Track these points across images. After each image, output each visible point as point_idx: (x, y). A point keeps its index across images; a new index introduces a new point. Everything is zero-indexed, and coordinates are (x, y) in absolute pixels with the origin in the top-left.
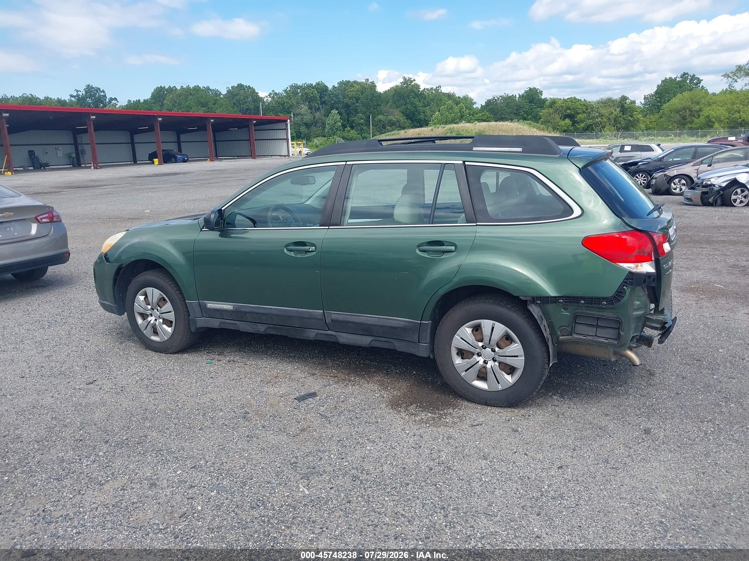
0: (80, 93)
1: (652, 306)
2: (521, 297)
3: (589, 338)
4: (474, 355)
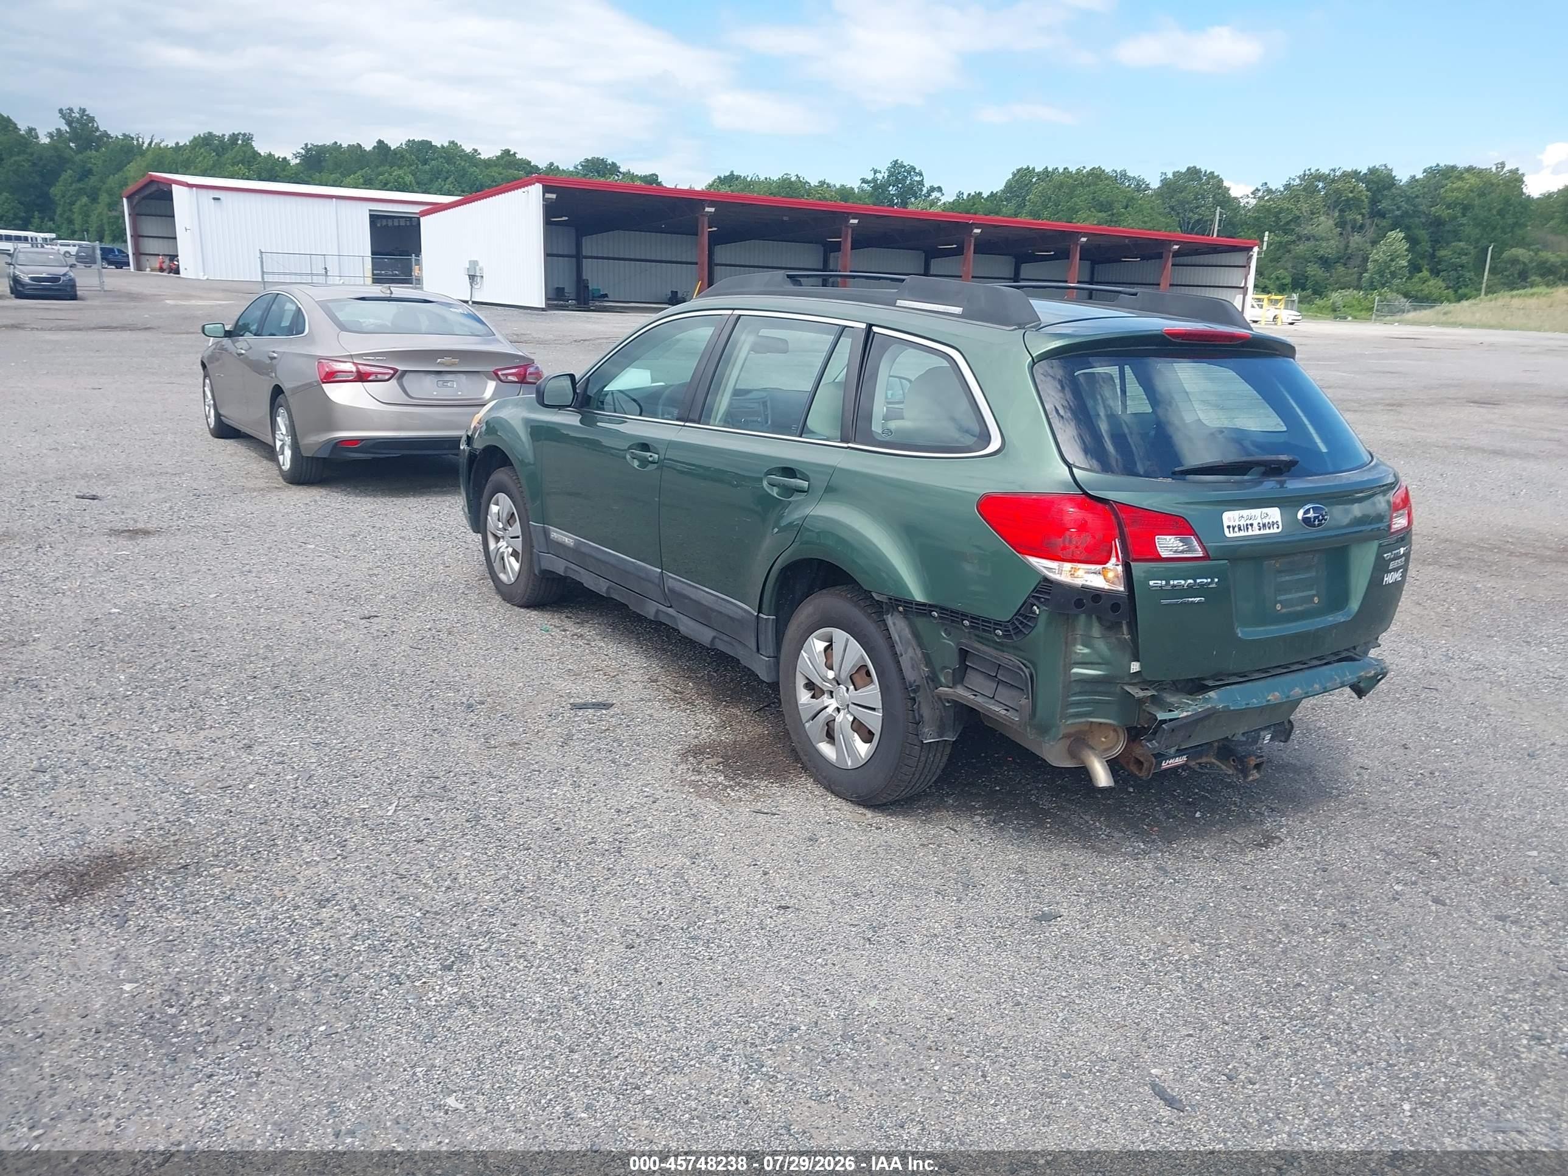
0: (879, 176)
1: (1135, 667)
2: (874, 595)
3: (979, 699)
4: (823, 693)
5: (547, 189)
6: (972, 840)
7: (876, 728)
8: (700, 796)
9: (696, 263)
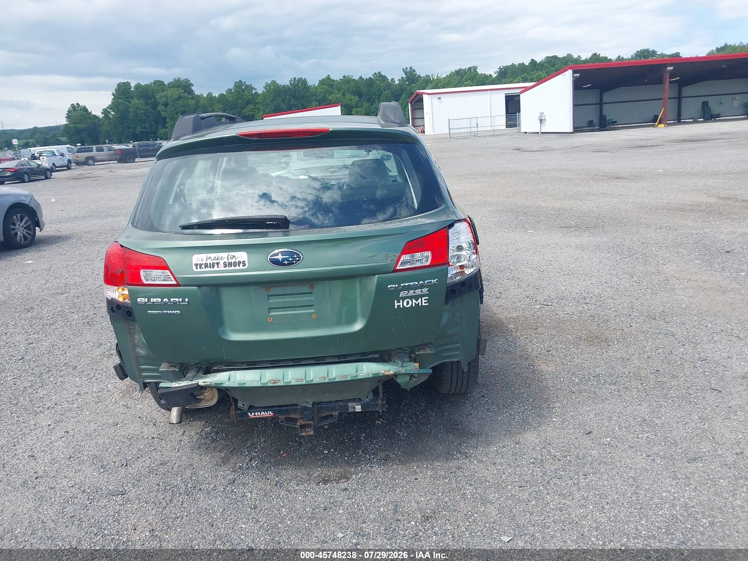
5: (574, 72)
9: (661, 99)
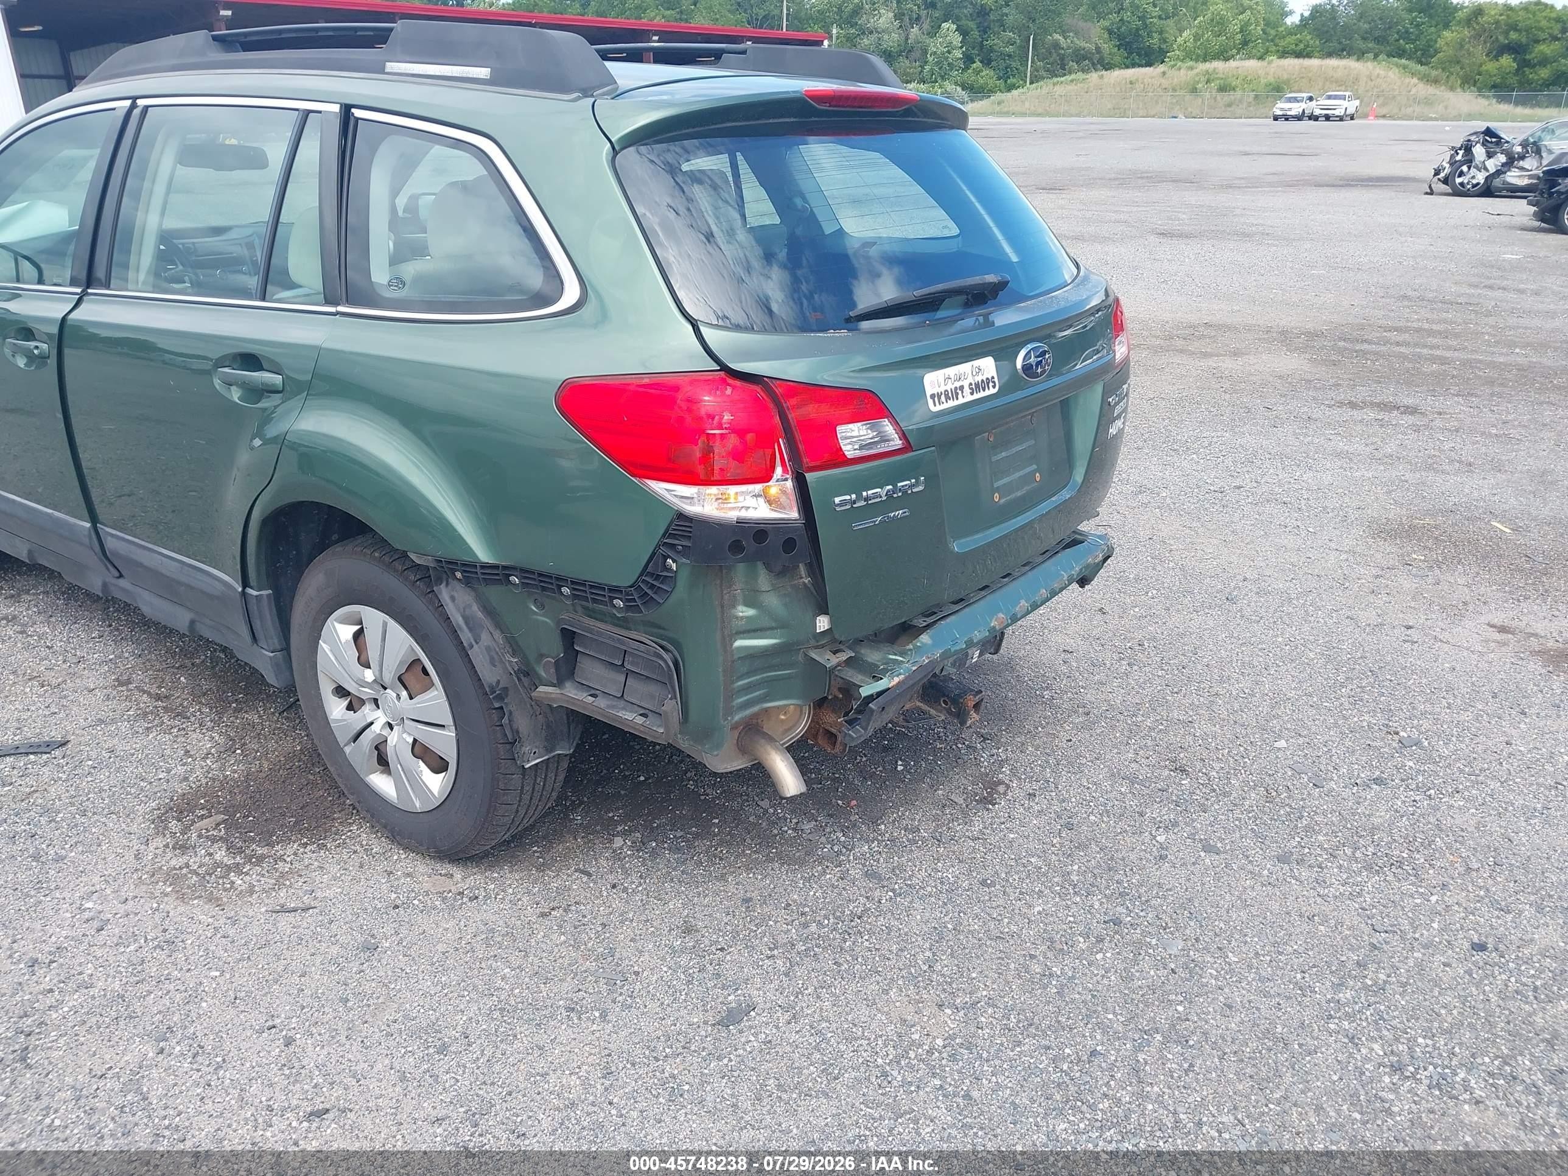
1: (823, 623)
2: (413, 556)
3: (602, 702)
4: (363, 702)
6: (614, 886)
7: (450, 754)
8: (182, 898)
